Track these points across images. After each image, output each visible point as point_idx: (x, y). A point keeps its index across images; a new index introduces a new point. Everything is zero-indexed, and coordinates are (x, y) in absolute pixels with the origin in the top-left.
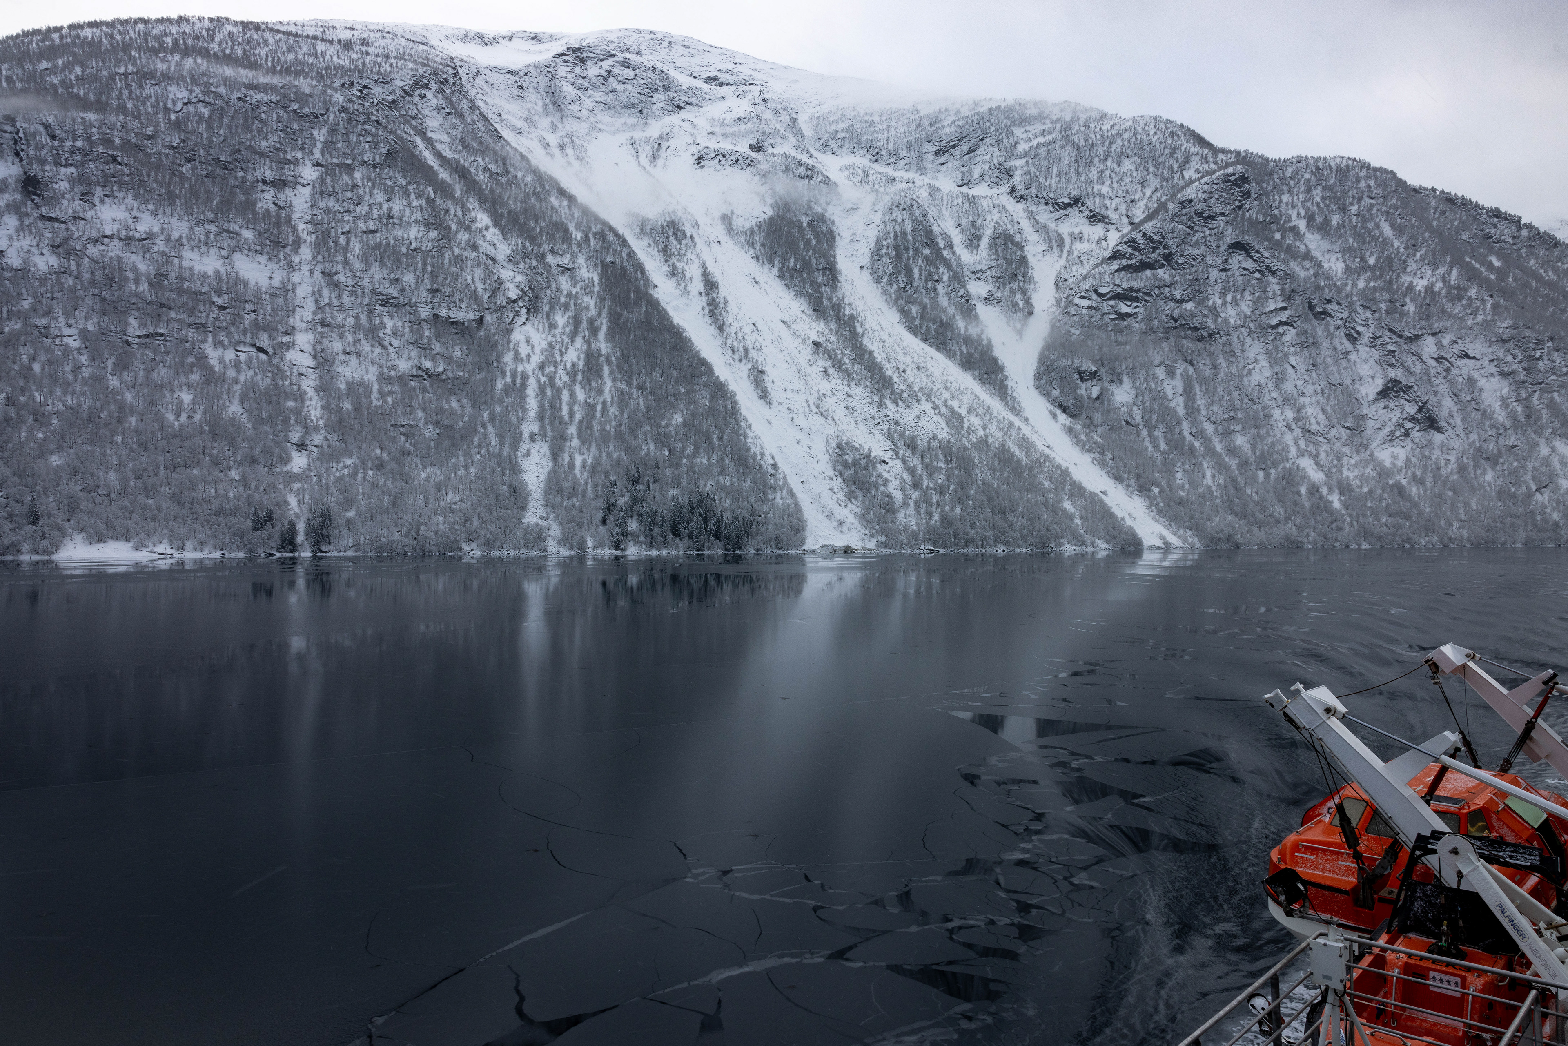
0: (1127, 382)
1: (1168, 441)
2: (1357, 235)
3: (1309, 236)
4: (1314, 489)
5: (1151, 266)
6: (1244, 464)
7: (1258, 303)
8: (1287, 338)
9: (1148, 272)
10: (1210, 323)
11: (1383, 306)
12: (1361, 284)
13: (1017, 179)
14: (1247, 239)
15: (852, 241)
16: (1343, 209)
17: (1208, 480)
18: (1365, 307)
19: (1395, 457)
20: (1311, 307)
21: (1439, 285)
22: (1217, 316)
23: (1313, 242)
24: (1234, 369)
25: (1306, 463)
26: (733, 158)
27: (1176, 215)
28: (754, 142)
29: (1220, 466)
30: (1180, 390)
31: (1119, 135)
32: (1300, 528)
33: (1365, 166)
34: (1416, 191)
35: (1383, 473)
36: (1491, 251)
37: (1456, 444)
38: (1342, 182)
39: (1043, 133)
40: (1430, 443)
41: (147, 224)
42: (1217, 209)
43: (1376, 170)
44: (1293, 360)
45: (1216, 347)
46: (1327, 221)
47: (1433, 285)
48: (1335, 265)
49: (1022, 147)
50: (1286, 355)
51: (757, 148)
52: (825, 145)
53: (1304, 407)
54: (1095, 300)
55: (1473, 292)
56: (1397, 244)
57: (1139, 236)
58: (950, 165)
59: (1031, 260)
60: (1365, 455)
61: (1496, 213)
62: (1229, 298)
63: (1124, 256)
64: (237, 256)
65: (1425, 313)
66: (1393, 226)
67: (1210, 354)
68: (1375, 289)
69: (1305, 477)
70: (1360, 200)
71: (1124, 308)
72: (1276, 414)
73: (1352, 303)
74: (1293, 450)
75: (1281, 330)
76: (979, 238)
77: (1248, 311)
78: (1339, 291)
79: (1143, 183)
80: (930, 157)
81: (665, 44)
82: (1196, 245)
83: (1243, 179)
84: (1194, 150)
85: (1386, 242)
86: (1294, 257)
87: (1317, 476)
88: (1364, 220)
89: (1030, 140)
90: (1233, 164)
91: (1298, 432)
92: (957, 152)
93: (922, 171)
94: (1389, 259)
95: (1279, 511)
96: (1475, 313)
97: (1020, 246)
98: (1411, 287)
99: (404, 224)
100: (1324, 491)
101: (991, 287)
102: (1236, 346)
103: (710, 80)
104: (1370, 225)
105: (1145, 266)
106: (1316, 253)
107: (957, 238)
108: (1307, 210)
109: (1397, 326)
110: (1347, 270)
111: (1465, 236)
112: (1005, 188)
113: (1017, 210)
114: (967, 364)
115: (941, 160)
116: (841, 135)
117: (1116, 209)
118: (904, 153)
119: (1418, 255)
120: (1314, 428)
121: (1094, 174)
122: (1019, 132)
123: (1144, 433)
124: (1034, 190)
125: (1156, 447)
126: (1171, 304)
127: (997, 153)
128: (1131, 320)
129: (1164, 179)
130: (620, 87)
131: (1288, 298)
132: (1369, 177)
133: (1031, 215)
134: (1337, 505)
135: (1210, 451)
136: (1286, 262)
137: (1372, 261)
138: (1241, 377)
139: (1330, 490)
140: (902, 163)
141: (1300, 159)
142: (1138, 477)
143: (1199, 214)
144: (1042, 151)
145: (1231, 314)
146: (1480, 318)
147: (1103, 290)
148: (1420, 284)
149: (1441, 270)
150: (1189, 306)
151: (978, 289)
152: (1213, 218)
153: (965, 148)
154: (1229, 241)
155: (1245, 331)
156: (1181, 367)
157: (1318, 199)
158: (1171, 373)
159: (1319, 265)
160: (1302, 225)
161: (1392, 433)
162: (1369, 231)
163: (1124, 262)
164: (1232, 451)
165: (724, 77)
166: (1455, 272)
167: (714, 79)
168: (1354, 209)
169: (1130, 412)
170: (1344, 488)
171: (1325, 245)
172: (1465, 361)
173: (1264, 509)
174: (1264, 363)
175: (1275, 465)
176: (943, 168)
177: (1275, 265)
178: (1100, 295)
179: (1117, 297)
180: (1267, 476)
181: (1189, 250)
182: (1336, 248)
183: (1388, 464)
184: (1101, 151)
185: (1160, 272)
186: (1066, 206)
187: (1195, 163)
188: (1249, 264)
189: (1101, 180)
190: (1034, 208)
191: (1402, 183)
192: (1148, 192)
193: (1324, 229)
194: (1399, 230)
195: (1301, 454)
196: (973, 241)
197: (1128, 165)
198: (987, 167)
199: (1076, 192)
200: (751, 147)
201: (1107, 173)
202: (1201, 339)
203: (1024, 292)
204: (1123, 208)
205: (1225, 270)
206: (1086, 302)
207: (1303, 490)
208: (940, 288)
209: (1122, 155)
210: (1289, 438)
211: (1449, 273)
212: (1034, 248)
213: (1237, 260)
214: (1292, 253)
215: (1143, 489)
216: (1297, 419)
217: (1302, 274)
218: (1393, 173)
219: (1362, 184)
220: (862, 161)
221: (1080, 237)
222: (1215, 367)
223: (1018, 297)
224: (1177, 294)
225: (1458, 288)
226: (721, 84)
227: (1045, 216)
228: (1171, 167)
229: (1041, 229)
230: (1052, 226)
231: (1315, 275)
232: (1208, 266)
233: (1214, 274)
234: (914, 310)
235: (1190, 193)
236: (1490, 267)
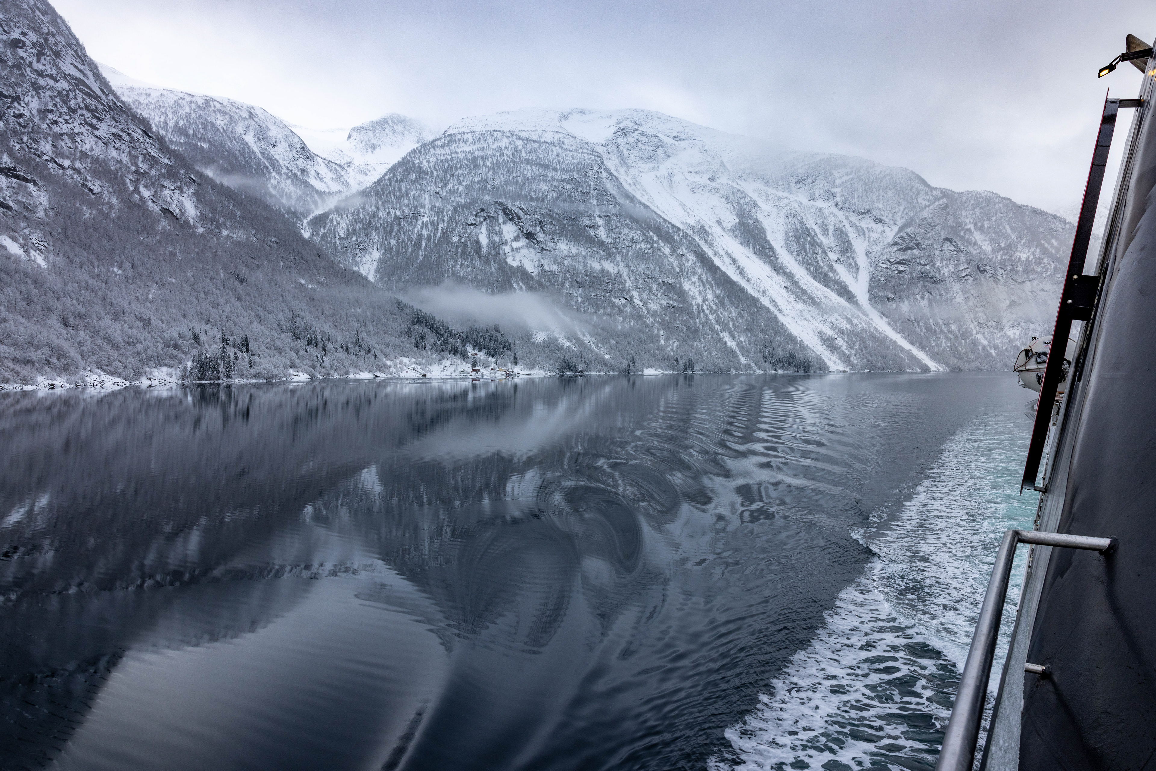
0: (906, 302)
1: (926, 328)
2: (996, 233)
3: (975, 233)
4: (984, 348)
5: (911, 249)
6: (956, 337)
7: (956, 265)
8: (969, 282)
9: (909, 251)
10: (937, 275)
11: (1009, 268)
12: (999, 258)
13: (838, 199)
14: (951, 236)
15: (773, 232)
16: (989, 219)
17: (944, 344)
18: (1002, 268)
19: (1014, 334)
20: (978, 268)
21: (1031, 257)
22: (940, 272)
23: (977, 237)
24: (948, 296)
25: (980, 337)
26: (709, 188)
27: (919, 225)
28: (710, 176)
29: (947, 338)
30: (927, 305)
31: (884, 177)
32: (981, 364)
33: (998, 196)
34: (1020, 207)
35: (1011, 341)
36: (1053, 237)
37: (1039, 328)
38: (988, 205)
39: (847, 174)
40: (1029, 328)
41: (574, 251)
42: (937, 222)
43: (1002, 198)
44: (972, 292)
45: (940, 286)
46: (983, 225)
47: (1029, 257)
48: (987, 247)
49: (838, 182)
50: (969, 290)
51: (712, 179)
52: (740, 177)
53: (977, 312)
54: (888, 265)
55: (1045, 260)
56: (1013, 237)
57: (905, 235)
58: (803, 189)
59: (852, 242)
60: (1002, 333)
61: (1055, 217)
62: (944, 262)
63: (899, 244)
64: (602, 261)
65: (1026, 271)
66: (1011, 228)
67: (938, 289)
68: (1005, 260)
69: (980, 343)
70: (996, 214)
71: (901, 268)
72: (967, 315)
73: (996, 267)
74: (975, 332)
75: (966, 278)
76: (828, 230)
77: (953, 270)
78: (990, 261)
79: (898, 204)
80: (793, 184)
81: (650, 117)
82: (929, 239)
83: (947, 206)
84: (921, 188)
85: (1008, 237)
86: (970, 244)
87: (985, 342)
88: (999, 225)
89: (841, 177)
90: (941, 198)
91: (975, 323)
92: (806, 182)
93: (790, 191)
94: (1010, 244)
95: (973, 357)
96: (1047, 271)
97: (847, 235)
98: (1020, 259)
99: (638, 242)
100: (988, 348)
101: (838, 256)
102: (948, 285)
103: (675, 138)
104: (1001, 227)
105: (908, 248)
106: (979, 242)
107: (818, 231)
108: (974, 220)
109: (1015, 277)
110: (993, 250)
111: (1041, 230)
112: (832, 203)
113: (840, 214)
114: (840, 294)
115: (799, 186)
116: (748, 171)
117: (887, 216)
118: (780, 182)
119: (1023, 242)
120: (982, 322)
121: (874, 198)
122: (835, 173)
123: (916, 324)
124: (847, 205)
125: (922, 331)
126: (920, 267)
127: (826, 184)
128: (904, 274)
129: (908, 203)
130: (643, 147)
131: (969, 264)
132: (999, 203)
133: (847, 217)
134: (994, 354)
135: (942, 332)
136: (967, 246)
137: (1003, 245)
138: (952, 300)
139: (991, 348)
140: (780, 188)
141: (969, 193)
142: (921, 343)
143: (930, 225)
144: (848, 184)
145: (945, 271)
146: (1049, 273)
147: (892, 260)
148: (1023, 256)
149: (1032, 250)
150: (928, 267)
151: (833, 256)
152: (935, 226)
153: (810, 181)
154: (943, 237)
155: (952, 279)
156: (927, 295)
157: (978, 214)
158: (922, 297)
159: (980, 247)
160: (971, 226)
161: (1013, 324)
162: (1001, 230)
163: (899, 247)
164: (951, 332)
165: (681, 136)
166: (1038, 250)
167: (677, 137)
168: (994, 218)
169: (909, 316)
170: (996, 347)
171: (982, 237)
172: (1043, 293)
173: (967, 356)
174: (960, 293)
175: (968, 338)
176: (800, 190)
177: (963, 248)
178: (891, 262)
179: (898, 263)
180: (966, 342)
181: (927, 242)
182: (987, 239)
183: (1012, 337)
184: (876, 185)
185: (914, 251)
186: (863, 213)
187: (922, 195)
188: (952, 248)
189: (878, 201)
190: (847, 214)
191: (1014, 204)
192: (902, 208)
193: (981, 229)
194: (1014, 230)
195: (978, 333)
196: (825, 232)
197: (890, 194)
198: (822, 191)
199: (867, 207)
200: (709, 179)
201: (881, 197)
202: (934, 282)
203: (853, 258)
204: (890, 216)
205: (942, 250)
206: (884, 266)
207: (980, 348)
208: (818, 256)
209: (886, 188)
210: (972, 326)
211: (1036, 251)
212: (852, 235)
213: (947, 245)
214: (969, 242)
215: (923, 348)
216: (975, 318)
217: (974, 252)
218: (1009, 199)
219: (997, 206)
220: (762, 186)
221: (871, 230)
222: (940, 295)
223: (851, 260)
224: (923, 262)
225: (1039, 258)
226: (680, 140)
227: (854, 218)
228: (911, 197)
229: (853, 225)
230: (857, 223)
231: (980, 253)
232: (935, 249)
233: (937, 252)
234: (812, 268)
235: (925, 214)
236: (1052, 246)
